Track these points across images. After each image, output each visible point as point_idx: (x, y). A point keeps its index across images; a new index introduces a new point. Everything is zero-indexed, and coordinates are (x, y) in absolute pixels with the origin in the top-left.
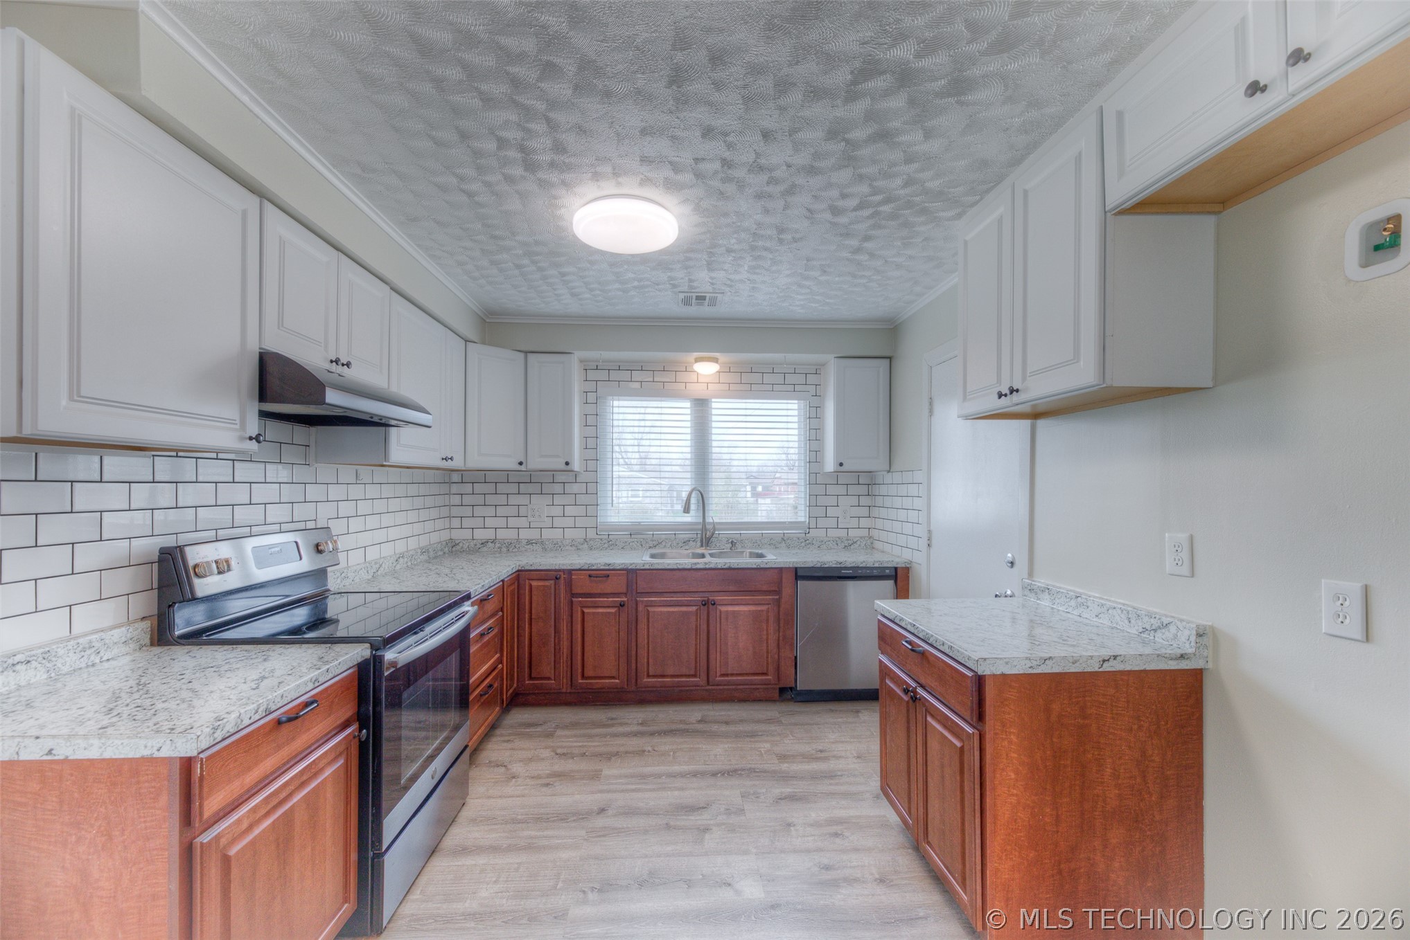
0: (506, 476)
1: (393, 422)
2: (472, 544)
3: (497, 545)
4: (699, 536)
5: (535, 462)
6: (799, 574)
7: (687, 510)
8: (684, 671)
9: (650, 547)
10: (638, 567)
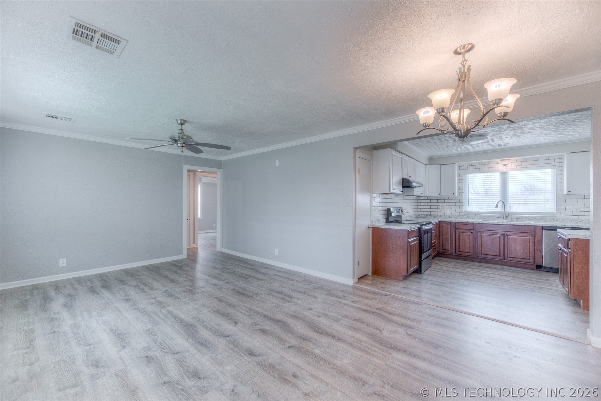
0: (434, 198)
1: (415, 187)
2: (424, 216)
3: (431, 216)
4: (503, 216)
5: (443, 194)
6: (543, 228)
7: (497, 207)
8: (495, 254)
9: (483, 219)
10: (477, 223)
